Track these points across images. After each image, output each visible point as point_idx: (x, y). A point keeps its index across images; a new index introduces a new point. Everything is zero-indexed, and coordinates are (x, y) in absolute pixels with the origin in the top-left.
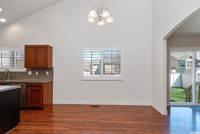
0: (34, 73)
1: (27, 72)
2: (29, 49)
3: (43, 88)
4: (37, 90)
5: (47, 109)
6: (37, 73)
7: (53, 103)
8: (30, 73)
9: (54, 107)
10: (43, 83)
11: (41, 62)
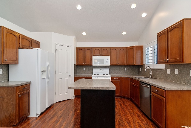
0: (172, 72)
1: (166, 70)
3: (165, 98)
6: (176, 72)
8: (169, 71)
10: (165, 90)
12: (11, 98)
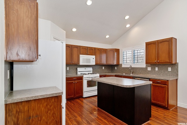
0: (153, 69)
1: (146, 68)
2: (150, 45)
3: (168, 85)
4: (161, 87)
5: (172, 110)
6: (157, 69)
7: (178, 106)
8: (149, 69)
9: (179, 110)
10: (168, 81)
11: (164, 57)
12: (53, 114)
